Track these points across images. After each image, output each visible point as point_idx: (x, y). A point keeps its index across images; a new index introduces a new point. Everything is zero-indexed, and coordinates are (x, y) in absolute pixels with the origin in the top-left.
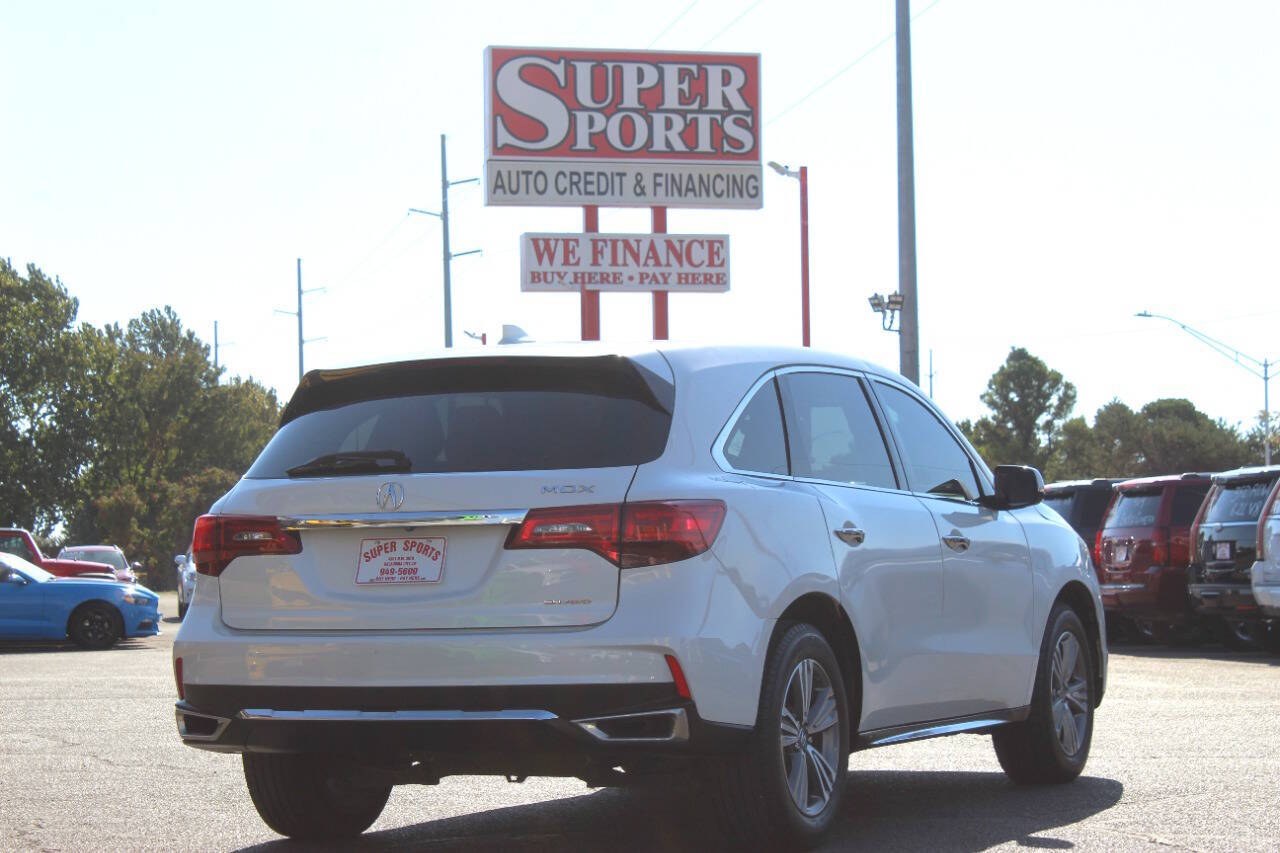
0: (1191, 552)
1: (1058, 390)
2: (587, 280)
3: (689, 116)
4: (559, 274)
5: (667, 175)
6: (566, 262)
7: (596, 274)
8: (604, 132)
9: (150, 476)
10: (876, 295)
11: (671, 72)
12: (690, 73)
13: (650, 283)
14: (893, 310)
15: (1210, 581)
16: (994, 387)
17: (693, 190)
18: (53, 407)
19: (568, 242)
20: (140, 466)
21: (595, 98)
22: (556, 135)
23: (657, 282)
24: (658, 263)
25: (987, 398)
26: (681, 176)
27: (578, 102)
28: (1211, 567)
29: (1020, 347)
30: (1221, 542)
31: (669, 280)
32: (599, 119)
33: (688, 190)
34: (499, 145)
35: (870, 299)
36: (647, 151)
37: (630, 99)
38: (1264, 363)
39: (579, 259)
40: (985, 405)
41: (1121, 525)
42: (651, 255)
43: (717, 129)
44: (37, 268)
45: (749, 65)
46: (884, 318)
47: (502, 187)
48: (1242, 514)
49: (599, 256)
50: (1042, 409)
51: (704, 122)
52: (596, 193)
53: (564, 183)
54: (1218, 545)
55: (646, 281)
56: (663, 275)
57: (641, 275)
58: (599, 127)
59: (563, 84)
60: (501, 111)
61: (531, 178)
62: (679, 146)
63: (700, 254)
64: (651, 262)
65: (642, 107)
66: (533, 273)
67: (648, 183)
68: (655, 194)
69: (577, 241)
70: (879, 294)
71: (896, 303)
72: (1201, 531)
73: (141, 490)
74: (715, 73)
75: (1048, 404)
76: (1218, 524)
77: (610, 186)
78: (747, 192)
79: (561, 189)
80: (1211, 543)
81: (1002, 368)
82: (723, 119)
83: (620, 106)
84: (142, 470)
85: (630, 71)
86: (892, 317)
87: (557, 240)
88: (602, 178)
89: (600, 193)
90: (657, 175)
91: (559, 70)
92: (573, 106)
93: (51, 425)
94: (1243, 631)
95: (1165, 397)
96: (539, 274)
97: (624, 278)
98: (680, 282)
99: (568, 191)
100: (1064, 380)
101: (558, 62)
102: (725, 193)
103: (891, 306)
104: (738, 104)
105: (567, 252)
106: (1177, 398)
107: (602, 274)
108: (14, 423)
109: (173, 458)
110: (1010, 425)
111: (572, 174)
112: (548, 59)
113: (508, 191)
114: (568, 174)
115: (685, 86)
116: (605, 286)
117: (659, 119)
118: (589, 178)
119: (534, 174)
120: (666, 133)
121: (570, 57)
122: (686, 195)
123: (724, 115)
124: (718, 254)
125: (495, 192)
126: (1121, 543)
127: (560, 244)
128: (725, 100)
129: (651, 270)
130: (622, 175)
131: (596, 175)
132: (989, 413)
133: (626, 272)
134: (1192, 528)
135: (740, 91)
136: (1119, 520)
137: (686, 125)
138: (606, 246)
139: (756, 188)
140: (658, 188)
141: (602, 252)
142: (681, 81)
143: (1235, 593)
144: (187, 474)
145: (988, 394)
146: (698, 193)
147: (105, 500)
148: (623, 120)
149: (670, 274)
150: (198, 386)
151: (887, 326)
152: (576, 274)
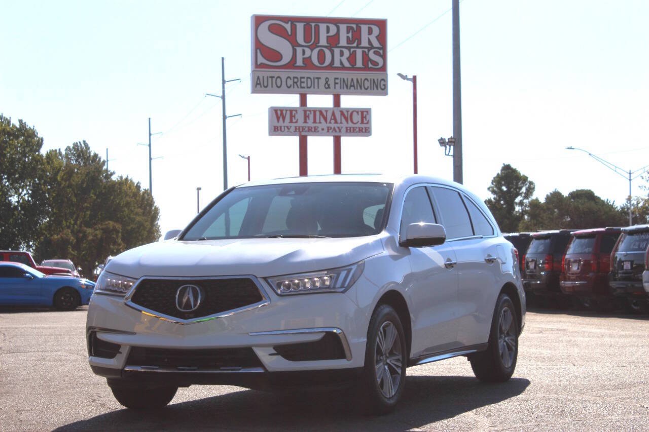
0: (611, 266)
1: (526, 184)
2: (301, 130)
3: (352, 50)
4: (287, 127)
5: (341, 79)
6: (291, 121)
7: (306, 127)
8: (310, 57)
9: (76, 224)
10: (442, 138)
11: (343, 28)
12: (352, 28)
13: (332, 132)
14: (450, 146)
15: (620, 280)
16: (494, 183)
17: (354, 86)
18: (29, 191)
19: (292, 111)
20: (72, 220)
21: (305, 41)
22: (286, 59)
23: (336, 131)
24: (336, 122)
25: (491, 189)
26: (347, 79)
27: (297, 43)
28: (620, 273)
29: (507, 164)
30: (626, 261)
31: (342, 130)
32: (308, 51)
33: (351, 86)
34: (259, 63)
35: (439, 140)
36: (331, 67)
37: (323, 41)
38: (629, 172)
39: (297, 120)
40: (490, 193)
41: (575, 252)
42: (333, 118)
43: (365, 57)
44: (24, 122)
45: (381, 25)
46: (446, 149)
47: (260, 84)
48: (637, 247)
49: (307, 119)
50: (518, 194)
51: (359, 52)
52: (306, 87)
53: (290, 82)
54: (625, 263)
55: (330, 131)
56: (338, 128)
57: (328, 128)
58: (307, 55)
59: (290, 33)
60: (259, 47)
61: (274, 80)
62: (347, 64)
63: (357, 118)
64: (333, 121)
65: (328, 45)
66: (275, 127)
67: (331, 82)
68: (335, 88)
69: (296, 111)
70: (443, 138)
71: (451, 142)
72: (616, 255)
73: (72, 232)
74: (364, 29)
75: (521, 192)
76: (624, 252)
77: (313, 83)
78: (380, 87)
79: (289, 85)
80: (621, 262)
81: (498, 174)
82: (369, 51)
83: (318, 45)
84: (72, 222)
85: (323, 27)
86: (450, 149)
87: (286, 111)
88: (309, 80)
89: (308, 88)
90: (336, 79)
91: (288, 27)
92: (295, 44)
93: (28, 199)
94: (635, 304)
95: (579, 189)
96: (278, 127)
97: (320, 129)
98: (347, 131)
99: (292, 86)
100: (529, 180)
101: (287, 23)
102: (369, 88)
103: (449, 144)
104: (376, 43)
105: (292, 116)
106: (586, 189)
107: (309, 127)
108: (10, 199)
109: (88, 216)
110: (502, 202)
111: (294, 78)
112: (282, 21)
113: (262, 86)
114: (292, 78)
115: (350, 35)
116: (311, 133)
117: (337, 51)
118: (303, 80)
119: (276, 77)
120: (340, 58)
121: (293, 20)
122: (350, 88)
123: (369, 49)
124: (365, 117)
125: (256, 87)
126: (575, 261)
127: (288, 112)
128: (370, 42)
129: (333, 125)
130: (318, 78)
131: (306, 78)
132: (492, 197)
133: (320, 126)
134: (611, 254)
135: (377, 37)
136: (574, 251)
137: (350, 54)
138: (311, 113)
139: (384, 85)
140: (336, 85)
141: (308, 117)
142: (348, 32)
143: (633, 286)
144: (95, 224)
145: (491, 187)
146: (356, 87)
147: (56, 237)
148: (319, 51)
149: (342, 127)
150: (101, 181)
151: (447, 153)
152: (296, 127)
